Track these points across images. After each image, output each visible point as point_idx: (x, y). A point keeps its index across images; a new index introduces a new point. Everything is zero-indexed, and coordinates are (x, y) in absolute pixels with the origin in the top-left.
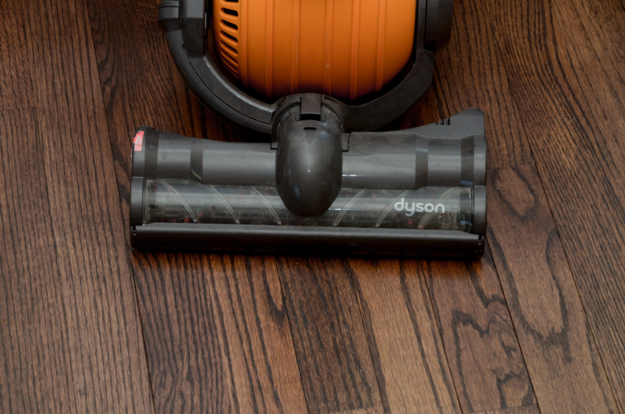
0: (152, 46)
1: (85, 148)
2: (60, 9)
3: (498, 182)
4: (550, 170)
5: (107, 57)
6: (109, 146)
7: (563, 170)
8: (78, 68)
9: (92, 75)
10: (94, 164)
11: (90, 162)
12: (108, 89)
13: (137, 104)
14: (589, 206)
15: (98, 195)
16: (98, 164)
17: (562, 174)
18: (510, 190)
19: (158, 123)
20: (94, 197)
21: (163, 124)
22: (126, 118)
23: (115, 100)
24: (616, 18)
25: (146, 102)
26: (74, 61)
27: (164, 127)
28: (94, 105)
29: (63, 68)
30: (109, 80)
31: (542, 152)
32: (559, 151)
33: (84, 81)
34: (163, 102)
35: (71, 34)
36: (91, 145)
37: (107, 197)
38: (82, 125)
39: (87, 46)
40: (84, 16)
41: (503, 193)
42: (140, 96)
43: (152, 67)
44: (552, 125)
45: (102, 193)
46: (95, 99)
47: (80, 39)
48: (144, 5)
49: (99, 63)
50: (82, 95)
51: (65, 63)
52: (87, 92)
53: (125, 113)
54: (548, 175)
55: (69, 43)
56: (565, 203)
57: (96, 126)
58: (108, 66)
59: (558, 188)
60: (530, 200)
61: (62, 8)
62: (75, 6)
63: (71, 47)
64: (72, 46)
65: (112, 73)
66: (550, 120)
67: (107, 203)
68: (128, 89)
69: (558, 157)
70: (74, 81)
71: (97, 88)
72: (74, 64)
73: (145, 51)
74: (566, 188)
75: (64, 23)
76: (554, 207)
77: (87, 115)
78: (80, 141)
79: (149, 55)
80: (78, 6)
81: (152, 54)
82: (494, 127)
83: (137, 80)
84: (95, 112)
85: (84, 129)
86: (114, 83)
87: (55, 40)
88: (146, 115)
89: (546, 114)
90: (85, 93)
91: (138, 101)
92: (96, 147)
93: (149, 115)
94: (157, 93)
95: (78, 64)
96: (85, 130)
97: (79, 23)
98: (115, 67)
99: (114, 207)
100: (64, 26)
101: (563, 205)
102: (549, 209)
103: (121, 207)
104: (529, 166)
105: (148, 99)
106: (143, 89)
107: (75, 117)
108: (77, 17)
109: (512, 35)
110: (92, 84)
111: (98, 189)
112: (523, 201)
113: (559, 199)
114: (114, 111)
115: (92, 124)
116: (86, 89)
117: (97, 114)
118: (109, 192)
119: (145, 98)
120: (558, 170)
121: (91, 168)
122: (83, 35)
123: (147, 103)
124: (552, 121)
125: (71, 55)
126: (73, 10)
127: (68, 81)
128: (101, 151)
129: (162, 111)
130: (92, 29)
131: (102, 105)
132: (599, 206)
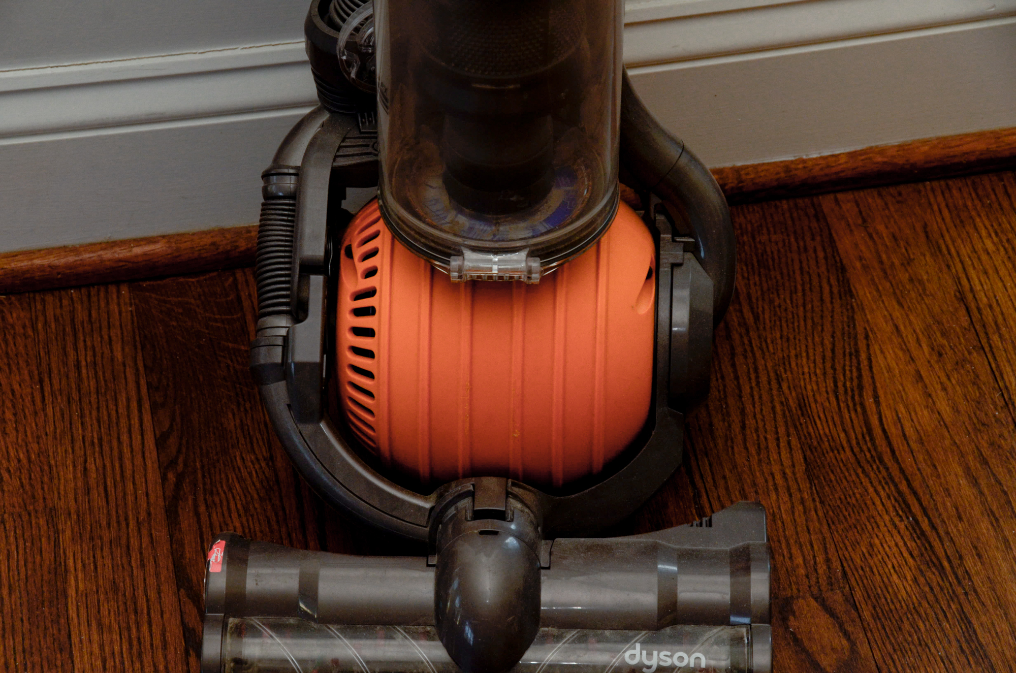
0: (242, 409)
1: (132, 570)
2: (99, 354)
3: (791, 618)
4: (874, 601)
5: (171, 426)
6: (171, 566)
7: (895, 601)
8: (125, 445)
9: (147, 454)
10: (147, 596)
11: (140, 592)
12: (171, 476)
13: (217, 500)
14: (938, 659)
15: (152, 645)
16: (153, 595)
17: (892, 607)
18: (810, 632)
19: (250, 529)
20: (145, 648)
21: (257, 529)
22: (199, 521)
23: (182, 493)
24: (971, 363)
25: (230, 496)
26: (118, 434)
27: (259, 534)
28: (148, 503)
29: (101, 446)
30: (173, 463)
31: (861, 572)
32: (887, 570)
33: (133, 465)
34: (258, 494)
35: (115, 393)
36: (143, 566)
37: (165, 646)
38: (128, 534)
39: (140, 411)
40: (136, 364)
41: (799, 637)
42: (222, 487)
43: (242, 441)
44: (876, 529)
45: (157, 641)
46: (150, 492)
47: (128, 400)
48: (230, 345)
49: (158, 436)
50: (130, 486)
51: (105, 438)
52: (138, 482)
53: (197, 514)
54: (870, 607)
55: (112, 406)
56: (899, 653)
57: (151, 534)
58: (173, 441)
59: (887, 629)
60: (843, 649)
61: (103, 353)
62: (123, 349)
63: (113, 413)
64: (117, 411)
65: (179, 451)
66: (872, 520)
67: (165, 657)
68: (204, 476)
69: (885, 579)
70: (117, 465)
71: (153, 475)
72: (119, 438)
73: (230, 416)
74: (900, 629)
75: (104, 377)
76: (881, 660)
77: (138, 518)
78: (125, 560)
79: (238, 421)
80: (127, 350)
81: (241, 421)
82: (784, 531)
83: (218, 461)
84: (149, 514)
85: (132, 540)
86: (180, 467)
87: (90, 402)
88: (230, 517)
89: (866, 511)
90: (134, 484)
91: (218, 494)
92: (150, 568)
93: (235, 515)
94: (249, 482)
95: (125, 438)
96: (134, 542)
97: (128, 375)
98: (184, 442)
99: (176, 664)
100: (105, 381)
101: (895, 657)
102: (873, 662)
103: (188, 664)
104: (840, 594)
105: (234, 491)
106: (227, 476)
107: (118, 522)
108: (124, 365)
109: (809, 387)
110: (145, 470)
111: (151, 635)
112: (833, 649)
113: (889, 647)
114: (180, 511)
115: (145, 532)
116: (137, 477)
117: (153, 515)
118: (169, 639)
119: (230, 489)
120: (886, 600)
121: (142, 602)
122: (133, 393)
123: (233, 497)
124: (876, 523)
125: (115, 425)
126: (119, 355)
127: (108, 465)
128: (157, 575)
129: (255, 509)
130: (149, 385)
131: (161, 502)
132: (954, 660)
